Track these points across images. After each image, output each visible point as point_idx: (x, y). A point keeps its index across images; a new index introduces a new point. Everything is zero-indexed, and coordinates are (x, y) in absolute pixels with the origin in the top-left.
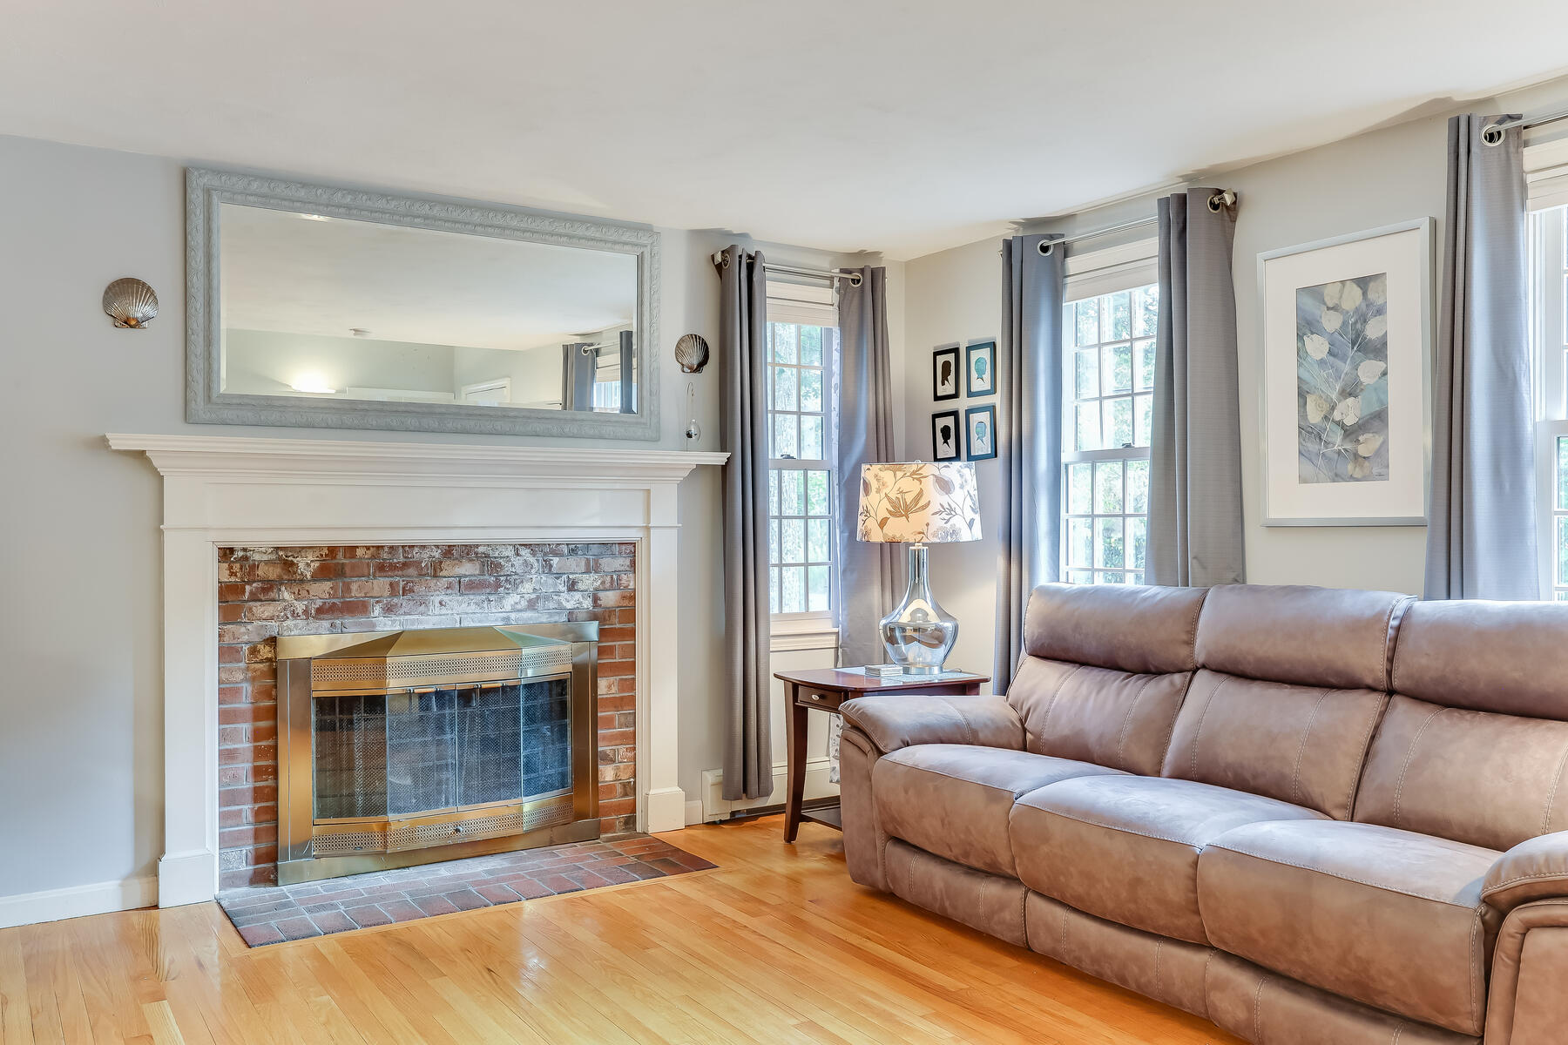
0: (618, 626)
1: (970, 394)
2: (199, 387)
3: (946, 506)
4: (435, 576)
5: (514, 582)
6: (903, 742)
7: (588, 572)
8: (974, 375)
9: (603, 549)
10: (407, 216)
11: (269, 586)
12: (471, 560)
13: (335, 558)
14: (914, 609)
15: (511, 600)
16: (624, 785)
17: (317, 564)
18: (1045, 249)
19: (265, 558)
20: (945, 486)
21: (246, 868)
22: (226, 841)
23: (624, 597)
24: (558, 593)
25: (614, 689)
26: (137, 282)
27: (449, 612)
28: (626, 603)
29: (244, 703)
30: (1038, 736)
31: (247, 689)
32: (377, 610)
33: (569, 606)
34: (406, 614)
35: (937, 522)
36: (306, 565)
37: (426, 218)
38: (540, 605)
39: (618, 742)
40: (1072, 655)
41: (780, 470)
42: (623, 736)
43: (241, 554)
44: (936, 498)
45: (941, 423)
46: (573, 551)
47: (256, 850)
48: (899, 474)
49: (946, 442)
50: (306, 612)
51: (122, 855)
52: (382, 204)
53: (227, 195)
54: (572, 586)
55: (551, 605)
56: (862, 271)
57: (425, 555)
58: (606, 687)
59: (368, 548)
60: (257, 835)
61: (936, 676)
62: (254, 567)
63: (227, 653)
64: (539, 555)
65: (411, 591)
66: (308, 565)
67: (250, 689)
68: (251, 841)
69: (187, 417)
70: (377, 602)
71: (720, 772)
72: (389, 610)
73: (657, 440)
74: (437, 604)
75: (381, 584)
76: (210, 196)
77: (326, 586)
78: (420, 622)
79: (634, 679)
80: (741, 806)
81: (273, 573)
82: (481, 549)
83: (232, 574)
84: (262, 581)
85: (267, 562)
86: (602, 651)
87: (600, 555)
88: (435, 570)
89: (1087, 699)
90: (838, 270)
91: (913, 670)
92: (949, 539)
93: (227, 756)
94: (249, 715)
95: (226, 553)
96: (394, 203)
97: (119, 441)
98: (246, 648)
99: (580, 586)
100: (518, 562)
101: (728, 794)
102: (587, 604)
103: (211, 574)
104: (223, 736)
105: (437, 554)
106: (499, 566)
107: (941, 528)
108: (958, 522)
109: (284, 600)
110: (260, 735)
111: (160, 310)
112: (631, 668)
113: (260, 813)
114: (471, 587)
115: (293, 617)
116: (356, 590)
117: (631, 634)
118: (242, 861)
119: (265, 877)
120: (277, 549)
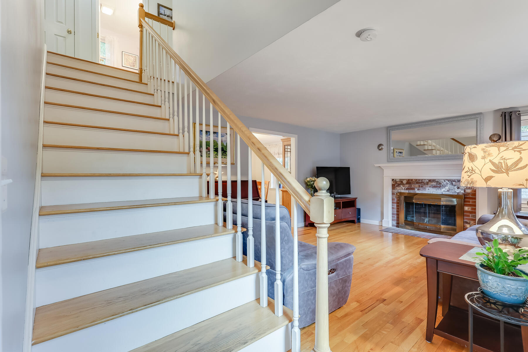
0: (471, 197)
2: (389, 157)
4: (427, 185)
5: (444, 186)
11: (399, 185)
12: (434, 182)
13: (409, 181)
15: (443, 189)
19: (398, 181)
22: (393, 220)
23: (473, 191)
24: (454, 189)
25: (470, 209)
26: (381, 144)
27: (430, 191)
28: (473, 192)
29: (395, 201)
31: (396, 199)
32: (416, 189)
33: (457, 192)
34: (421, 190)
36: (405, 182)
38: (450, 191)
42: (472, 219)
43: (395, 180)
46: (459, 181)
50: (404, 189)
53: (393, 130)
54: (458, 188)
55: (453, 191)
57: (425, 181)
58: (467, 209)
59: (415, 180)
62: (397, 182)
63: (393, 194)
64: (450, 182)
65: (423, 187)
68: (396, 221)
69: (388, 161)
72: (418, 190)
74: (428, 189)
75: (417, 185)
76: (390, 131)
77: (408, 185)
78: (424, 192)
79: (476, 208)
81: (399, 183)
82: (437, 180)
83: (394, 183)
86: (465, 201)
88: (427, 183)
93: (393, 208)
94: (396, 203)
95: (393, 180)
97: (376, 165)
98: (396, 193)
99: (460, 188)
100: (445, 183)
102: (463, 192)
103: (390, 183)
104: (392, 205)
105: (427, 181)
106: (441, 183)
109: (401, 187)
110: (397, 206)
111: (384, 147)
112: (475, 206)
113: (397, 217)
114: (434, 187)
115: (402, 190)
116: (413, 186)
117: (475, 199)
118: (395, 223)
119: (398, 226)
120: (400, 179)
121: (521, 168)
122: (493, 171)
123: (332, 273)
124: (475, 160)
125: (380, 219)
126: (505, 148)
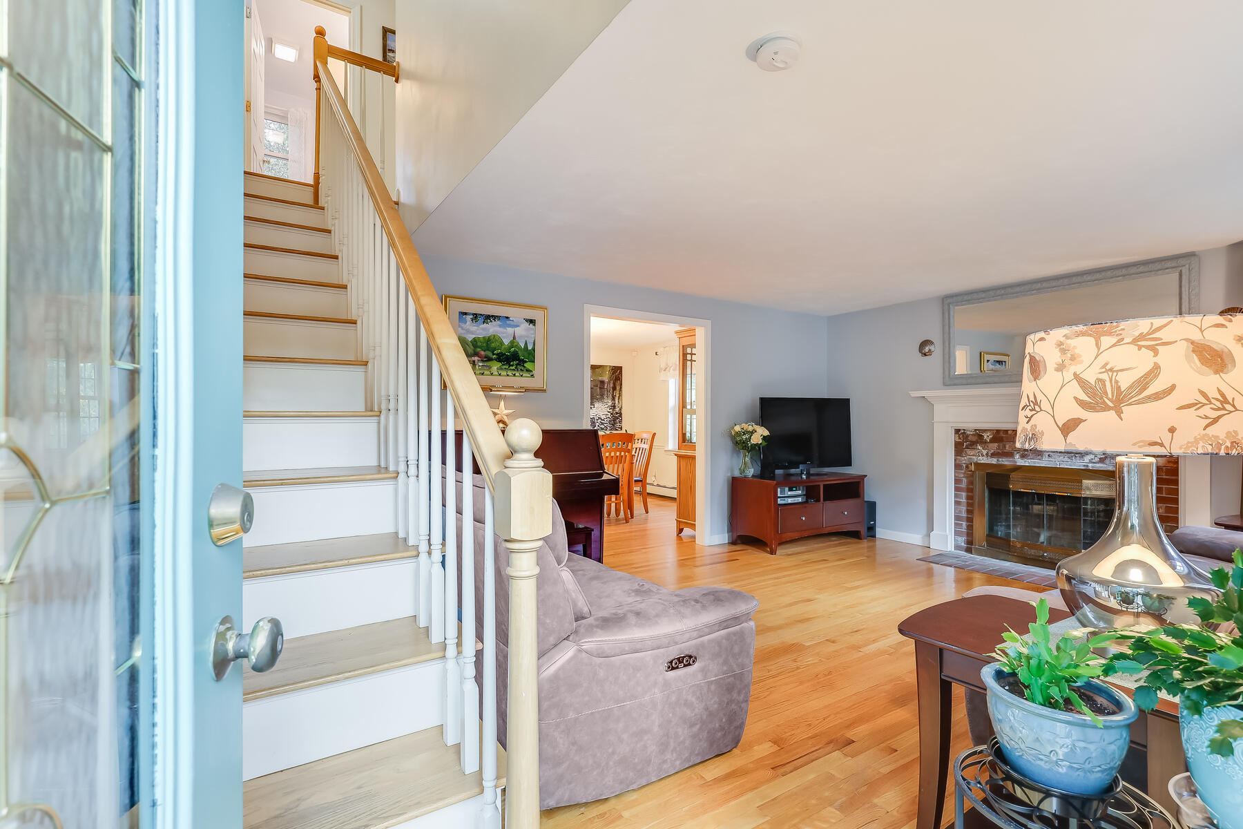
2: (947, 373)
11: (972, 445)
13: (999, 434)
15: (1089, 458)
17: (992, 436)
19: (972, 433)
21: (963, 545)
22: (957, 533)
26: (928, 341)
27: (1055, 460)
28: (1172, 465)
29: (964, 485)
31: (965, 480)
32: (1017, 456)
34: (1032, 459)
36: (987, 436)
38: (1107, 461)
43: (962, 431)
47: (966, 539)
50: (987, 454)
53: (956, 303)
60: (967, 534)
62: (968, 436)
63: (958, 466)
68: (965, 535)
69: (945, 384)
74: (1047, 456)
76: (949, 306)
77: (996, 445)
79: (1178, 508)
81: (974, 439)
83: (960, 438)
84: (970, 442)
85: (972, 435)
93: (957, 503)
95: (957, 431)
97: (914, 393)
98: (964, 465)
103: (952, 438)
104: (956, 496)
109: (979, 449)
110: (968, 498)
111: (937, 349)
112: (1176, 501)
113: (968, 526)
115: (982, 456)
117: (1176, 482)
118: (962, 541)
119: (969, 550)
120: (976, 430)
121: (1157, 397)
122: (1082, 404)
123: (685, 666)
124: (1042, 373)
125: (924, 531)
126: (1114, 340)
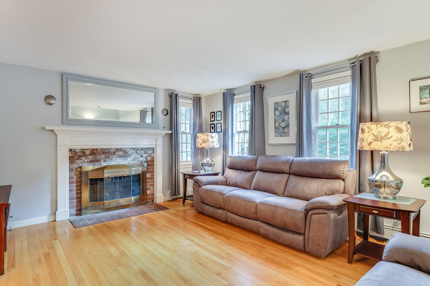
0: (151, 164)
1: (217, 121)
2: (65, 117)
3: (212, 141)
4: (114, 154)
5: (130, 156)
6: (204, 184)
7: (145, 153)
8: (218, 117)
9: (148, 149)
10: (109, 84)
11: (79, 157)
12: (121, 151)
13: (94, 151)
14: (207, 160)
15: (129, 159)
16: (152, 194)
17: (90, 152)
18: (230, 94)
19: (79, 151)
20: (212, 137)
21: (75, 213)
22: (70, 207)
24: (139, 158)
25: (150, 176)
26: (52, 96)
27: (117, 161)
28: (152, 159)
29: (74, 180)
30: (229, 183)
31: (75, 177)
32: (102, 161)
33: (141, 160)
34: (108, 162)
35: (211, 144)
36: (87, 153)
37: (112, 85)
38: (135, 160)
39: (151, 186)
40: (235, 168)
41: (182, 134)
43: (74, 150)
44: (211, 140)
45: (212, 126)
46: (142, 150)
47: (77, 209)
48: (204, 135)
49: (212, 129)
50: (87, 162)
51: (48, 211)
52: (103, 82)
53: (71, 79)
54: (142, 156)
55: (137, 160)
56: (197, 97)
58: (148, 175)
59: (100, 149)
60: (77, 206)
61: (211, 172)
62: (77, 153)
63: (71, 170)
64: (135, 150)
65: (109, 157)
66: (88, 152)
67: (76, 177)
68: (76, 207)
69: (62, 123)
70: (102, 160)
71: (170, 191)
72: (105, 161)
73: (158, 128)
74: (115, 160)
75: (103, 156)
76: (67, 79)
77: (92, 156)
78: (111, 163)
79: (154, 174)
80: (174, 197)
81: (81, 154)
82: (123, 149)
83: (72, 154)
84: (78, 156)
85: (79, 152)
86: (147, 169)
87: (147, 151)
88: (114, 153)
89: (238, 176)
90: (193, 97)
91: (206, 171)
92: (213, 147)
93: (71, 190)
94: (75, 182)
95: (71, 150)
96: (106, 82)
97: (48, 128)
98: (75, 169)
99: (143, 156)
100: (131, 152)
101: (172, 195)
102: (145, 160)
103: (67, 154)
104: (70, 187)
105: (114, 150)
106: (127, 152)
107: (212, 145)
108: (215, 144)
109: (83, 159)
112: (153, 172)
113: (77, 201)
114: (122, 156)
115: (84, 163)
116: (98, 157)
117: (153, 165)
118: (74, 211)
119: (79, 214)
120: (81, 149)
125: (52, 212)
